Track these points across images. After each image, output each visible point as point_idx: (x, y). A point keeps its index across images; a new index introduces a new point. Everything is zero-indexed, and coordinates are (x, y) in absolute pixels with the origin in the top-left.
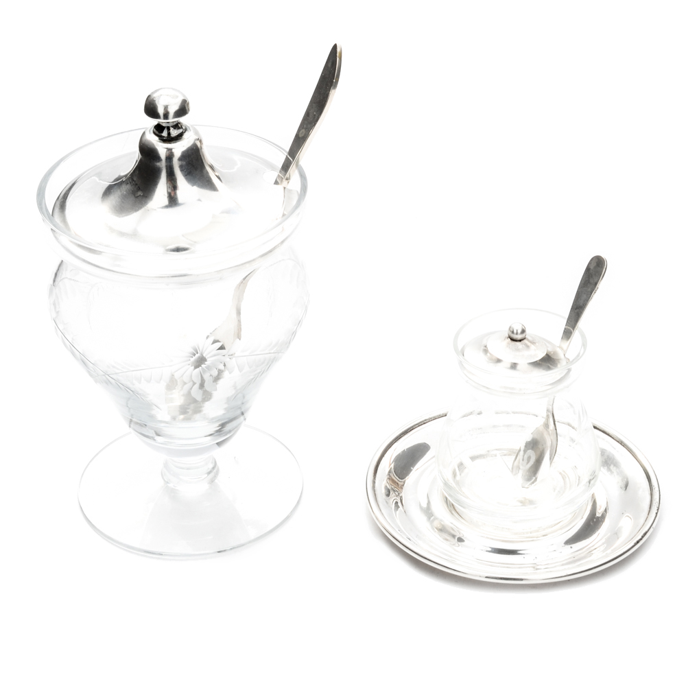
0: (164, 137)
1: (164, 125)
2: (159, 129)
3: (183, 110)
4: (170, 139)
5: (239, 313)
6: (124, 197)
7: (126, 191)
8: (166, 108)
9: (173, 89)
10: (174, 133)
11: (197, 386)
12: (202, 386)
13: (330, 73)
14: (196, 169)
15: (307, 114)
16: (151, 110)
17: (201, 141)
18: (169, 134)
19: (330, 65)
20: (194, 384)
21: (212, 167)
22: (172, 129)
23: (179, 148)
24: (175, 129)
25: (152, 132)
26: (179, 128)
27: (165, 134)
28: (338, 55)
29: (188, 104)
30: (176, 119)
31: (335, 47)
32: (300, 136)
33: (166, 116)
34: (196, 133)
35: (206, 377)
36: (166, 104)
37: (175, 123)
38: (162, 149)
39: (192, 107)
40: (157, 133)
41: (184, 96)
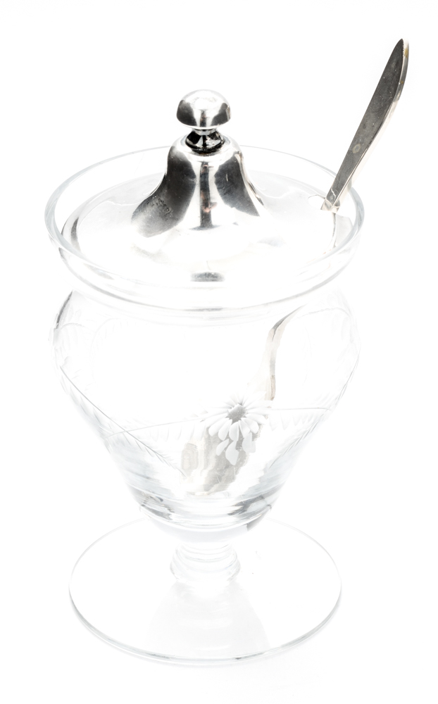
0: (199, 148)
1: (200, 133)
2: (193, 137)
3: (222, 117)
4: (206, 151)
5: (272, 365)
6: (150, 221)
7: (152, 213)
8: (203, 114)
9: (212, 91)
10: (211, 143)
11: (234, 444)
12: (239, 445)
13: (394, 75)
14: (236, 187)
15: (363, 125)
16: (185, 115)
17: (241, 155)
18: (205, 145)
19: (393, 65)
20: (231, 441)
21: (252, 187)
22: (208, 139)
23: (215, 162)
24: (212, 138)
25: (184, 143)
26: (217, 139)
27: (199, 144)
28: (404, 52)
29: (229, 109)
30: (214, 127)
31: (401, 43)
32: (354, 152)
33: (203, 123)
34: (236, 145)
35: (245, 433)
36: (203, 108)
37: (213, 132)
38: (196, 162)
39: (233, 114)
40: (191, 143)
41: (225, 100)
